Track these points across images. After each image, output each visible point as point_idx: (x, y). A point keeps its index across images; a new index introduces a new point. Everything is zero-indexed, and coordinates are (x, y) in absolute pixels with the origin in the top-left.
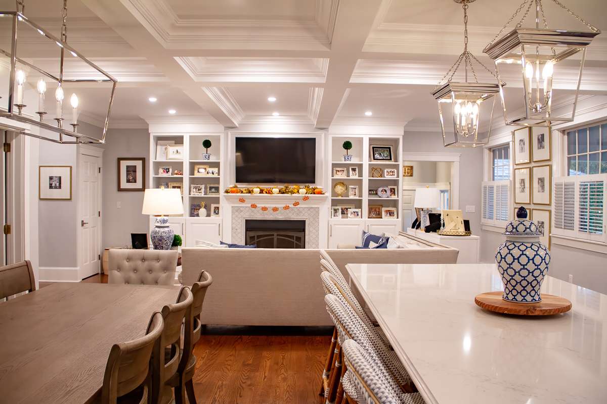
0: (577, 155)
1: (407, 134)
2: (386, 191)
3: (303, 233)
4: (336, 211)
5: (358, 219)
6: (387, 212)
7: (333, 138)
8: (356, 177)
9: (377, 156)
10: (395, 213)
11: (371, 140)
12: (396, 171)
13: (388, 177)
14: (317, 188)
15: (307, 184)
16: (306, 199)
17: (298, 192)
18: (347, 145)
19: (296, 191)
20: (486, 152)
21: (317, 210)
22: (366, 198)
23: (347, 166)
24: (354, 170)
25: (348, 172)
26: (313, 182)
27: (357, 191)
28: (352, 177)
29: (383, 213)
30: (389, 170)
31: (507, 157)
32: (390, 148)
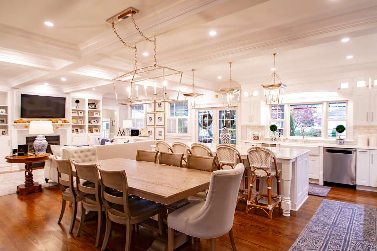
0: (179, 110)
1: (104, 99)
2: (94, 121)
3: (58, 141)
4: (73, 130)
5: (84, 134)
6: (95, 130)
7: (72, 98)
8: (82, 116)
9: (90, 107)
10: (99, 131)
11: (89, 100)
12: (99, 113)
13: (95, 116)
14: (66, 120)
15: (60, 119)
16: (62, 125)
17: (57, 122)
18: (77, 102)
19: (56, 122)
20: (129, 107)
21: (66, 131)
22: (87, 124)
23: (77, 111)
24: (81, 112)
25: (78, 113)
26: (64, 117)
27: (82, 121)
28: (80, 116)
29: (94, 131)
30: (96, 113)
31: (143, 109)
32: (95, 104)
